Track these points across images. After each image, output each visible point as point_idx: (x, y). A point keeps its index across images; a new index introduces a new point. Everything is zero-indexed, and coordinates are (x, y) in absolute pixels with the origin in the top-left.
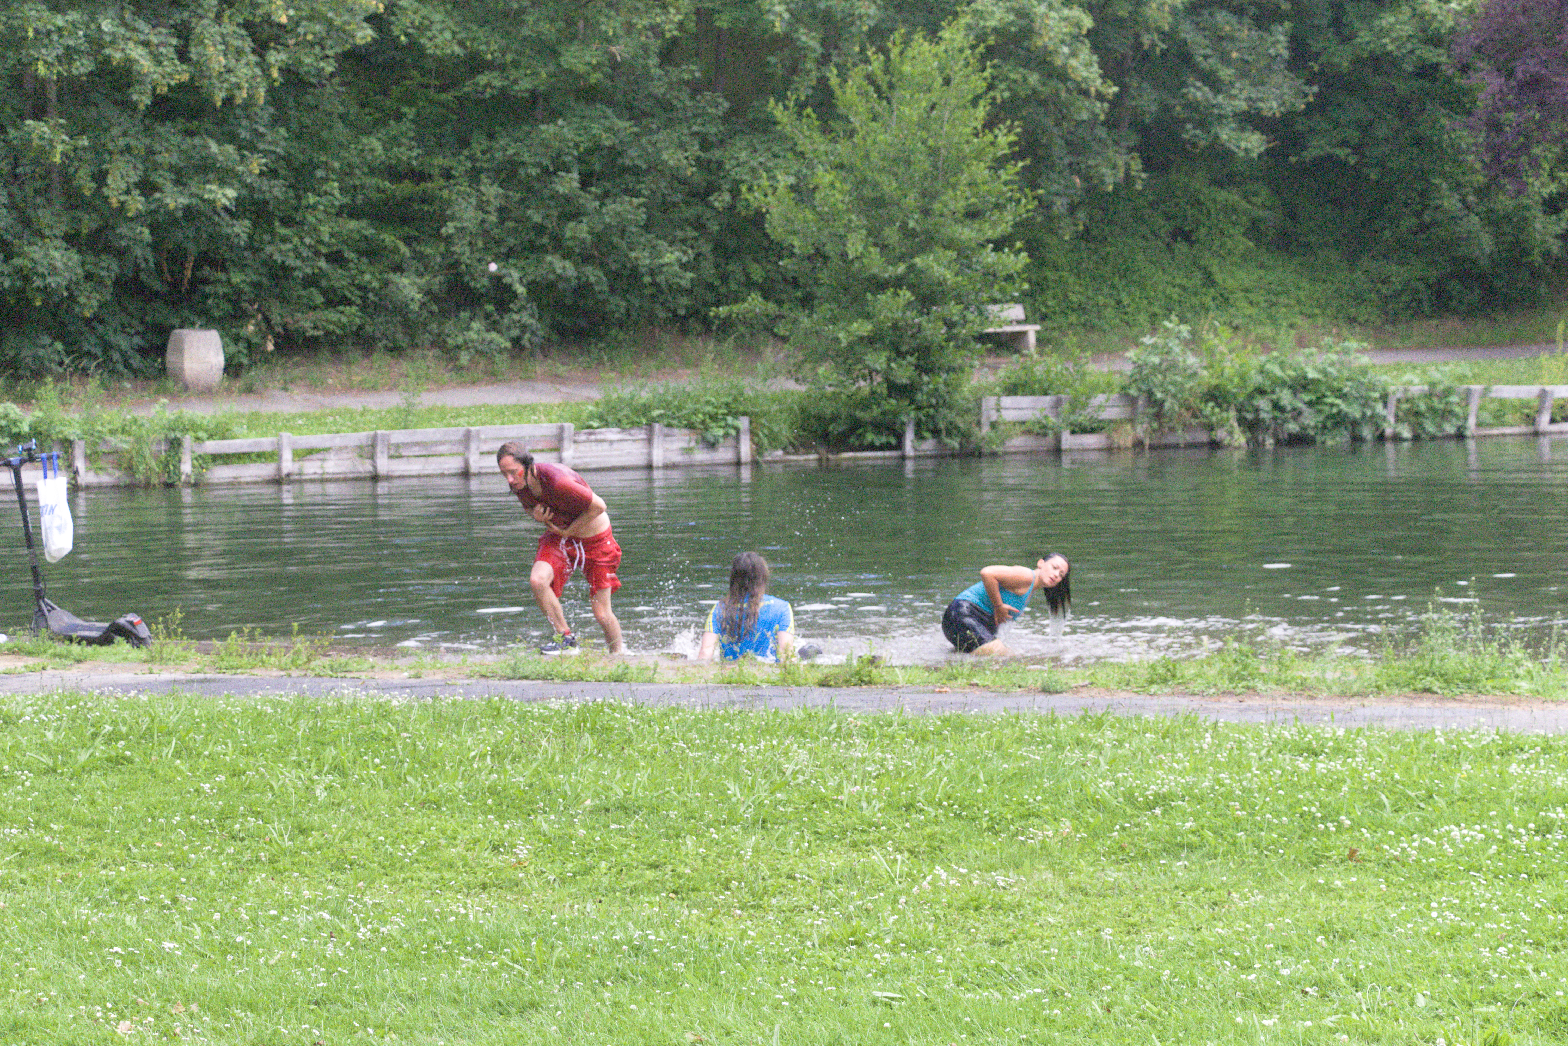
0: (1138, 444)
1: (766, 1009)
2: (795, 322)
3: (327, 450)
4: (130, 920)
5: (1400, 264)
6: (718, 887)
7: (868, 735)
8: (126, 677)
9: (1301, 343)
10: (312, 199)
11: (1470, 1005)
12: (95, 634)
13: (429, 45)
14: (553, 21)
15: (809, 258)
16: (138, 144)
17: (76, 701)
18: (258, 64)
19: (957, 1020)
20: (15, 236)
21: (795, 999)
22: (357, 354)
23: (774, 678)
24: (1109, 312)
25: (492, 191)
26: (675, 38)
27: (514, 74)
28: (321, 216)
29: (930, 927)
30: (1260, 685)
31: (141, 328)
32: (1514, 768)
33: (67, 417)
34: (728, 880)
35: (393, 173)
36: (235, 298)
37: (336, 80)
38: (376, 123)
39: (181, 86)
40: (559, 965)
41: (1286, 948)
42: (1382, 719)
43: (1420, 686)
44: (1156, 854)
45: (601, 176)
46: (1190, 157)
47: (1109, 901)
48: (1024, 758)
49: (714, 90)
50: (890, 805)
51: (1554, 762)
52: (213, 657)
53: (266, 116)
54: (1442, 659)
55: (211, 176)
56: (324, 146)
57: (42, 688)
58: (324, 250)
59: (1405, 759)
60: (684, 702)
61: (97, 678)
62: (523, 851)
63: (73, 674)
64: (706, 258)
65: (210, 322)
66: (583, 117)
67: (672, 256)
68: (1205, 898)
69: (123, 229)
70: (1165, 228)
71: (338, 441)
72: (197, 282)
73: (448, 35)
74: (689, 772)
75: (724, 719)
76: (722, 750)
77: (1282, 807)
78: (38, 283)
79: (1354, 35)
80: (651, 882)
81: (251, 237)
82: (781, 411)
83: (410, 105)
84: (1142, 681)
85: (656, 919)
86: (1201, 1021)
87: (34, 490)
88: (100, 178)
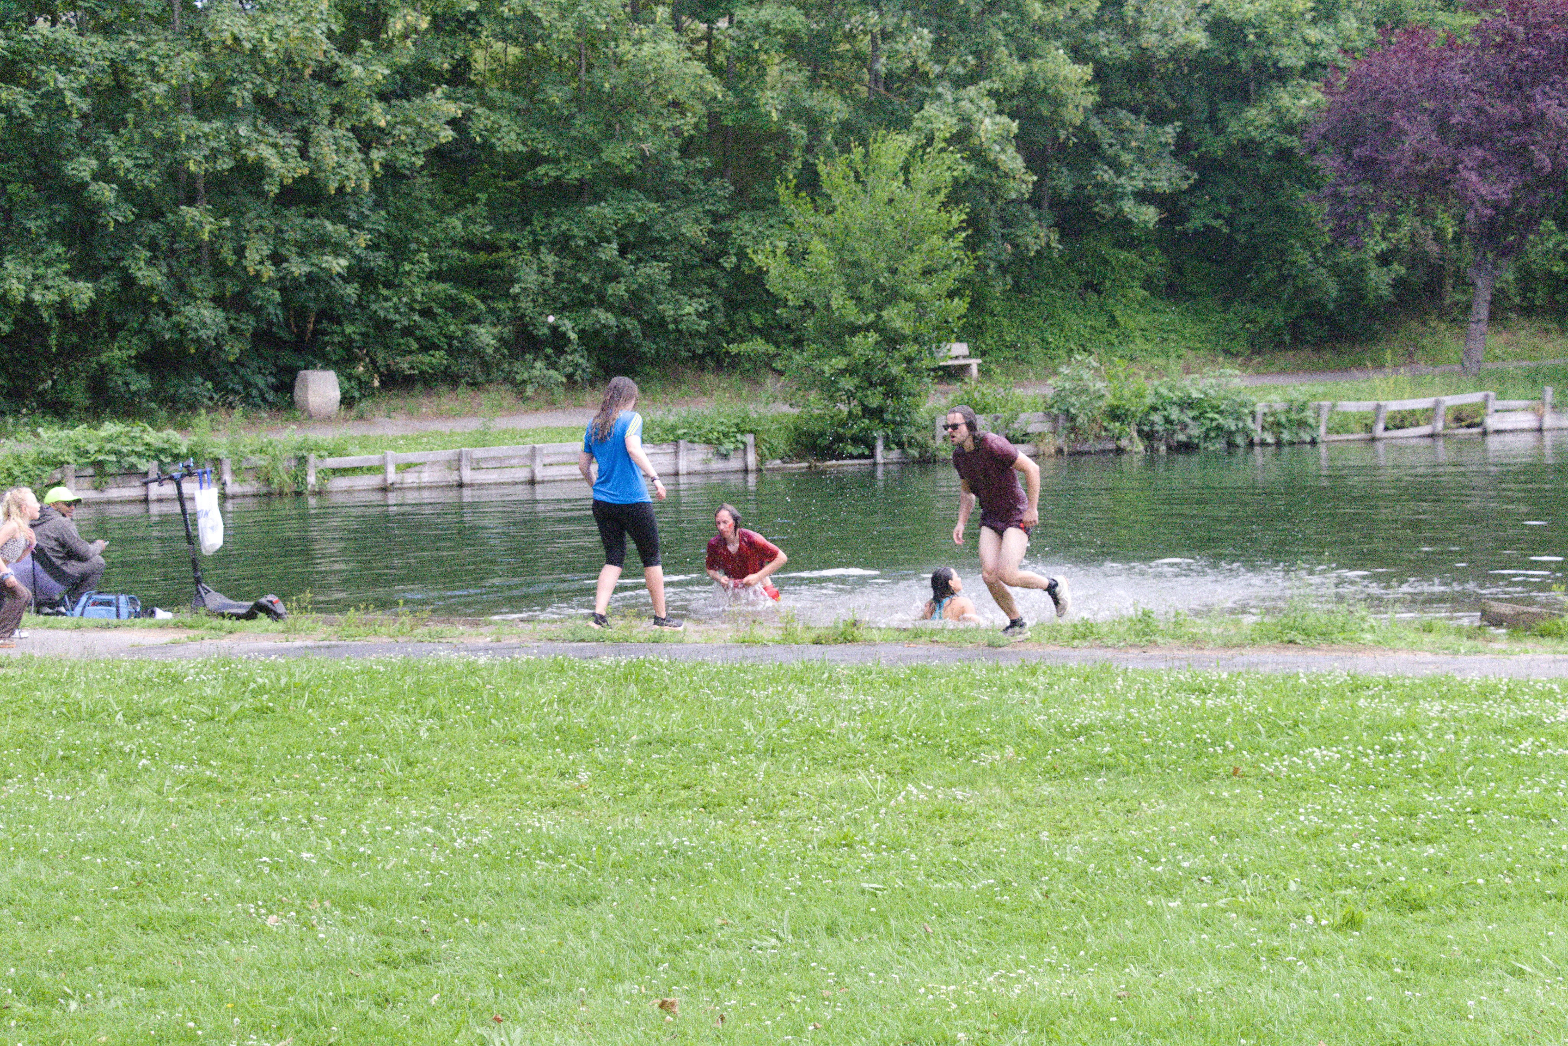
0: (1060, 451)
1: (777, 899)
2: (790, 358)
3: (422, 464)
4: (275, 836)
5: (1265, 307)
6: (738, 803)
7: (853, 682)
8: (267, 644)
9: (1187, 370)
10: (407, 267)
11: (1332, 889)
12: (242, 611)
13: (498, 144)
14: (596, 124)
15: (800, 308)
16: (270, 225)
17: (229, 664)
18: (363, 160)
19: (928, 905)
20: (173, 297)
21: (800, 890)
22: (446, 389)
23: (777, 638)
24: (1035, 349)
25: (549, 259)
26: (691, 136)
27: (566, 166)
28: (415, 280)
29: (905, 832)
30: (1159, 639)
31: (274, 370)
32: (1362, 702)
33: (217, 440)
34: (745, 797)
35: (470, 245)
36: (348, 345)
37: (425, 173)
38: (456, 206)
39: (303, 178)
40: (614, 866)
41: (1185, 846)
42: (1257, 665)
43: (1286, 639)
44: (1081, 773)
45: (634, 246)
46: (1098, 225)
47: (1045, 810)
48: (976, 699)
49: (722, 177)
50: (871, 736)
51: (1392, 696)
52: (336, 628)
53: (370, 202)
54: (1303, 617)
55: (327, 250)
56: (415, 224)
57: (202, 654)
58: (418, 307)
59: (1275, 696)
60: (708, 658)
61: (245, 646)
62: (584, 777)
63: (226, 643)
64: (718, 309)
65: (328, 364)
66: (620, 200)
67: (689, 308)
68: (1120, 807)
69: (258, 292)
70: (1078, 282)
71: (431, 457)
72: (318, 333)
73: (513, 136)
74: (713, 713)
75: (740, 671)
76: (738, 694)
77: (1180, 735)
78: (192, 335)
79: (1226, 127)
80: (685, 800)
81: (359, 296)
82: (780, 429)
83: (483, 192)
84: (1066, 637)
85: (690, 829)
86: (1119, 904)
87: (192, 499)
88: (240, 252)
